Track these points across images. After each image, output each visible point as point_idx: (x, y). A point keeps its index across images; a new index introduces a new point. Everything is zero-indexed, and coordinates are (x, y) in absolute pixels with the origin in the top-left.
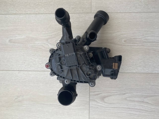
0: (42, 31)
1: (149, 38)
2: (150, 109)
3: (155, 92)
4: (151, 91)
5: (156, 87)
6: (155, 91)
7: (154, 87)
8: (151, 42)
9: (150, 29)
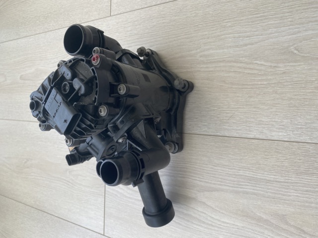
0: (51, 59)
1: (211, 52)
2: (209, 218)
3: (221, 182)
4: (213, 177)
5: (224, 169)
6: (221, 179)
7: (219, 168)
8: (215, 62)
9: (214, 32)
